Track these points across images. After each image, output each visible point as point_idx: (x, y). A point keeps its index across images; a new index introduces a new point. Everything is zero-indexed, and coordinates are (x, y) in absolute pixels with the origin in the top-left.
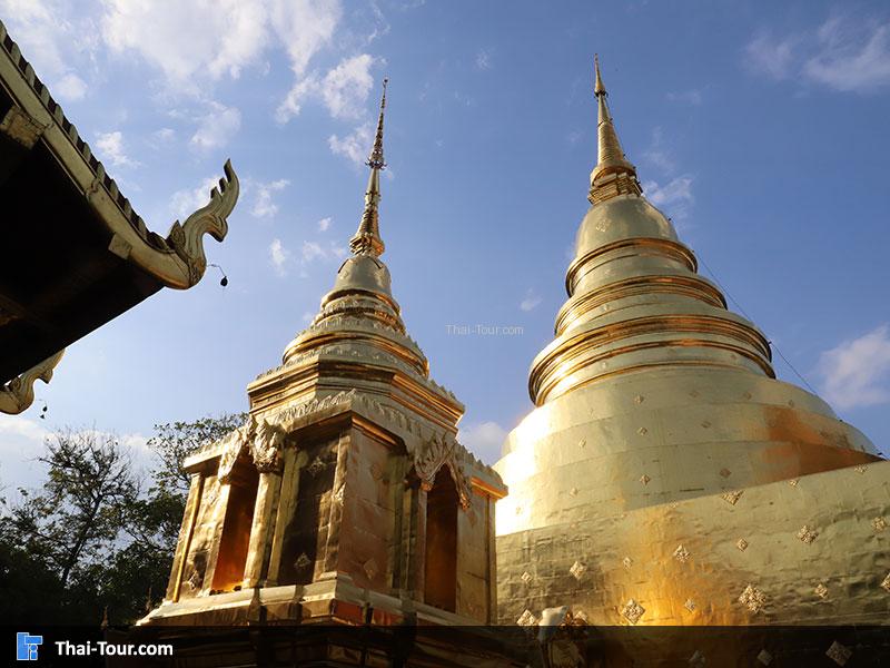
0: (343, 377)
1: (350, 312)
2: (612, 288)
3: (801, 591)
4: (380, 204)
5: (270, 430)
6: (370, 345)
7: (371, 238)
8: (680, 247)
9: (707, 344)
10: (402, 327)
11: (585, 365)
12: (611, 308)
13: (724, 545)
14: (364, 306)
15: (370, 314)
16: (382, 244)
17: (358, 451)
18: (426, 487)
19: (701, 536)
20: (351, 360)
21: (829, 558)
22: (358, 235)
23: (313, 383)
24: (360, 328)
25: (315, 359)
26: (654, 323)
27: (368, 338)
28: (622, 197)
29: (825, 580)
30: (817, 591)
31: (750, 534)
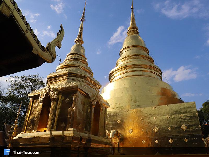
0: (74, 77)
1: (75, 59)
2: (131, 56)
3: (166, 128)
4: (83, 31)
5: (55, 90)
6: (80, 69)
7: (81, 40)
8: (146, 48)
9: (150, 72)
10: (87, 64)
11: (123, 73)
12: (130, 61)
13: (151, 118)
14: (79, 58)
15: (80, 60)
16: (83, 41)
17: (79, 98)
18: (94, 106)
19: (147, 116)
20: (76, 73)
21: (172, 122)
22: (77, 39)
23: (66, 78)
24: (78, 64)
25: (67, 72)
26: (139, 66)
27: (80, 67)
28: (135, 35)
29: (170, 126)
30: (169, 128)
31: (157, 116)
